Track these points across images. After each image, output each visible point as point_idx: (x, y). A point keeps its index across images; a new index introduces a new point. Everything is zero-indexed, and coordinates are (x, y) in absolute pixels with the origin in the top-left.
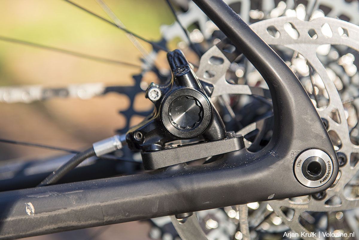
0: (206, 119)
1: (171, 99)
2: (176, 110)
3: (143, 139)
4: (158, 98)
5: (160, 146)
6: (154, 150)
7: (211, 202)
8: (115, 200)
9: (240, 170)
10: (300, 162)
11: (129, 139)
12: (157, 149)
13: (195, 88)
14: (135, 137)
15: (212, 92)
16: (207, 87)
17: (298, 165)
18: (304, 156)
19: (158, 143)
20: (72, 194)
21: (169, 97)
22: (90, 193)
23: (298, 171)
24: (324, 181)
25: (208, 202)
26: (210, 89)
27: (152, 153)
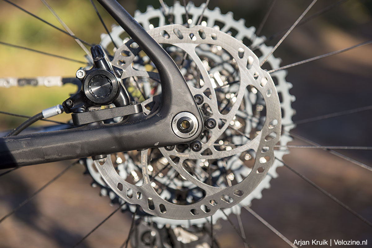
0: (114, 91)
1: (90, 77)
2: (95, 85)
3: (72, 105)
4: (83, 77)
5: (84, 109)
6: (80, 111)
7: (116, 147)
8: (51, 144)
9: (136, 125)
10: (175, 121)
11: (64, 105)
12: (82, 112)
13: (107, 70)
14: (67, 103)
15: (121, 75)
16: (118, 71)
17: (175, 123)
18: (179, 116)
19: (83, 107)
20: (23, 140)
21: (89, 75)
22: (35, 140)
23: (174, 126)
24: (192, 134)
25: (114, 147)
26: (120, 72)
27: (78, 114)
